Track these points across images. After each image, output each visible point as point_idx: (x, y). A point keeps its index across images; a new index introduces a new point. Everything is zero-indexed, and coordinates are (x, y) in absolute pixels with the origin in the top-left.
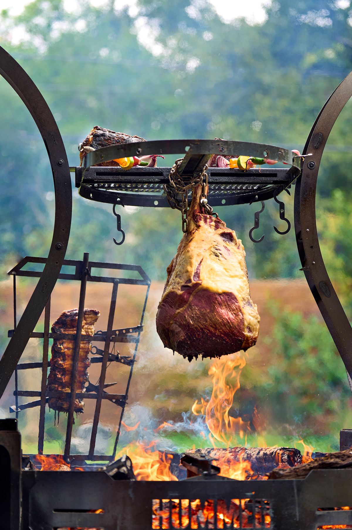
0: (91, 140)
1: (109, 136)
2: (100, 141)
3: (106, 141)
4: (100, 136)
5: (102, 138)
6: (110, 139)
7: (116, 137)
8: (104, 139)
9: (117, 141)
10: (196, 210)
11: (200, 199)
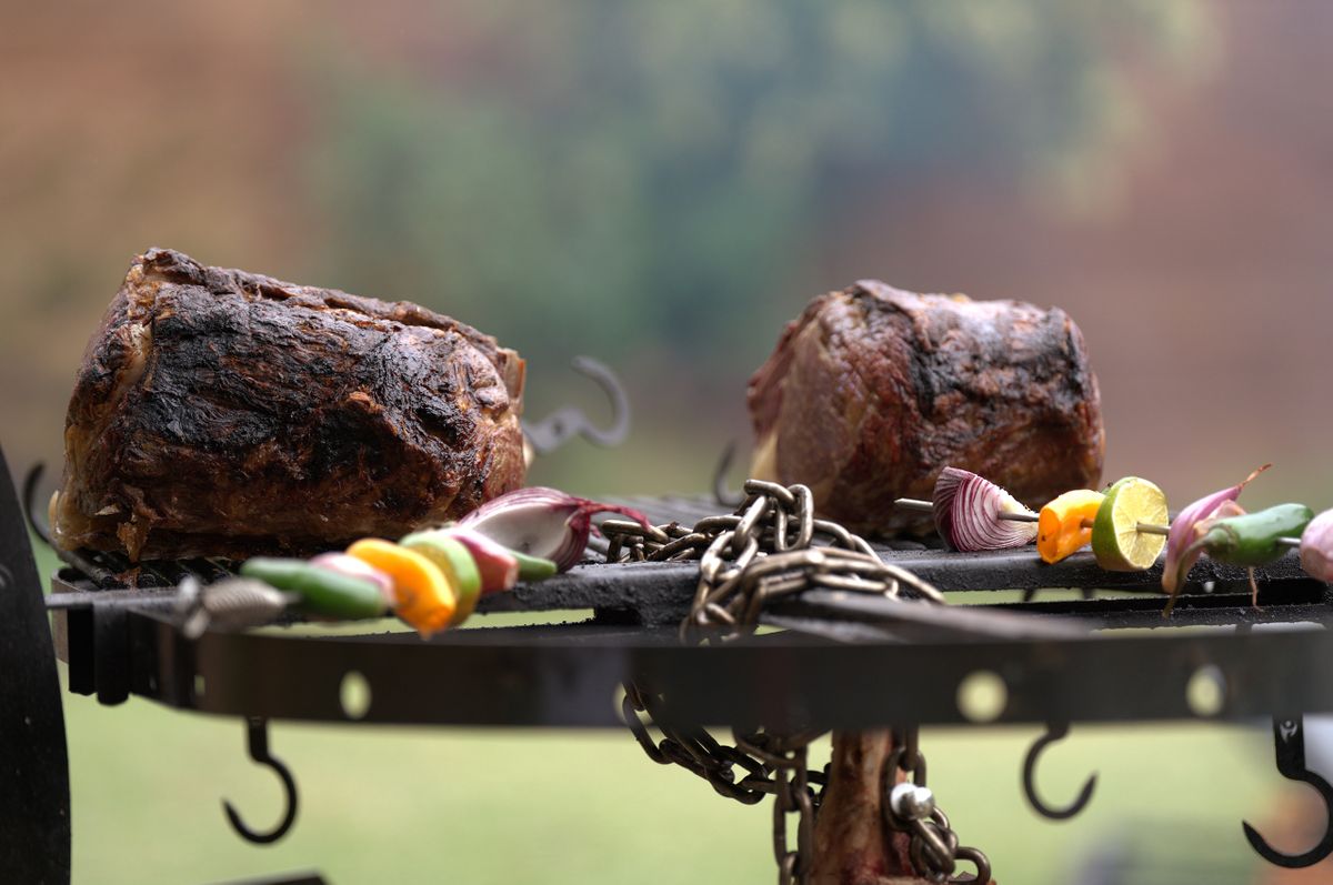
0: (139, 354)
1: (256, 336)
2: (203, 366)
3: (240, 364)
4: (202, 333)
5: (215, 346)
6: (267, 358)
7: (305, 343)
8: (229, 355)
9: (311, 369)
10: (863, 853)
11: (886, 785)
